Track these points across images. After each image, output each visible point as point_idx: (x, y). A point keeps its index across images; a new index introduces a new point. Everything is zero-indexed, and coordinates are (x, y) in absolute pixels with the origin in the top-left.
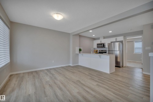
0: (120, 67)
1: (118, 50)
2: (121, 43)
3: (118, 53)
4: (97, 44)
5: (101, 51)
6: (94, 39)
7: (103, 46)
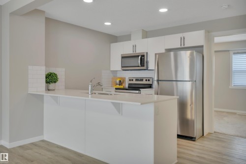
0: (191, 139)
1: (187, 78)
2: (198, 52)
3: (187, 87)
4: (123, 57)
5: (134, 82)
6: (113, 39)
7: (142, 64)
